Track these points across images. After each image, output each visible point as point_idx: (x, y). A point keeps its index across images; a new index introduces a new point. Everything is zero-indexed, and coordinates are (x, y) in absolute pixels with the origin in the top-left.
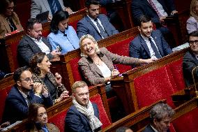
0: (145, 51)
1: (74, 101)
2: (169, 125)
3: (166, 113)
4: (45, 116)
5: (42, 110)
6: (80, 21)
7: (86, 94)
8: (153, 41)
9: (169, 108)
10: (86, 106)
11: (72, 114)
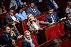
0: (50, 20)
1: (25, 38)
2: (59, 46)
3: (58, 42)
5: (13, 41)
6: (27, 9)
7: (29, 35)
8: (53, 16)
9: (59, 40)
10: (29, 39)
11: (24, 42)
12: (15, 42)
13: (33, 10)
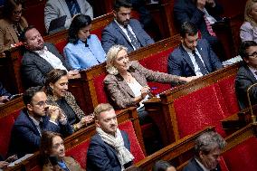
1: (99, 130)
3: (216, 144)
4: (62, 147)
5: (57, 139)
12: (64, 144)
13: (125, 31)
